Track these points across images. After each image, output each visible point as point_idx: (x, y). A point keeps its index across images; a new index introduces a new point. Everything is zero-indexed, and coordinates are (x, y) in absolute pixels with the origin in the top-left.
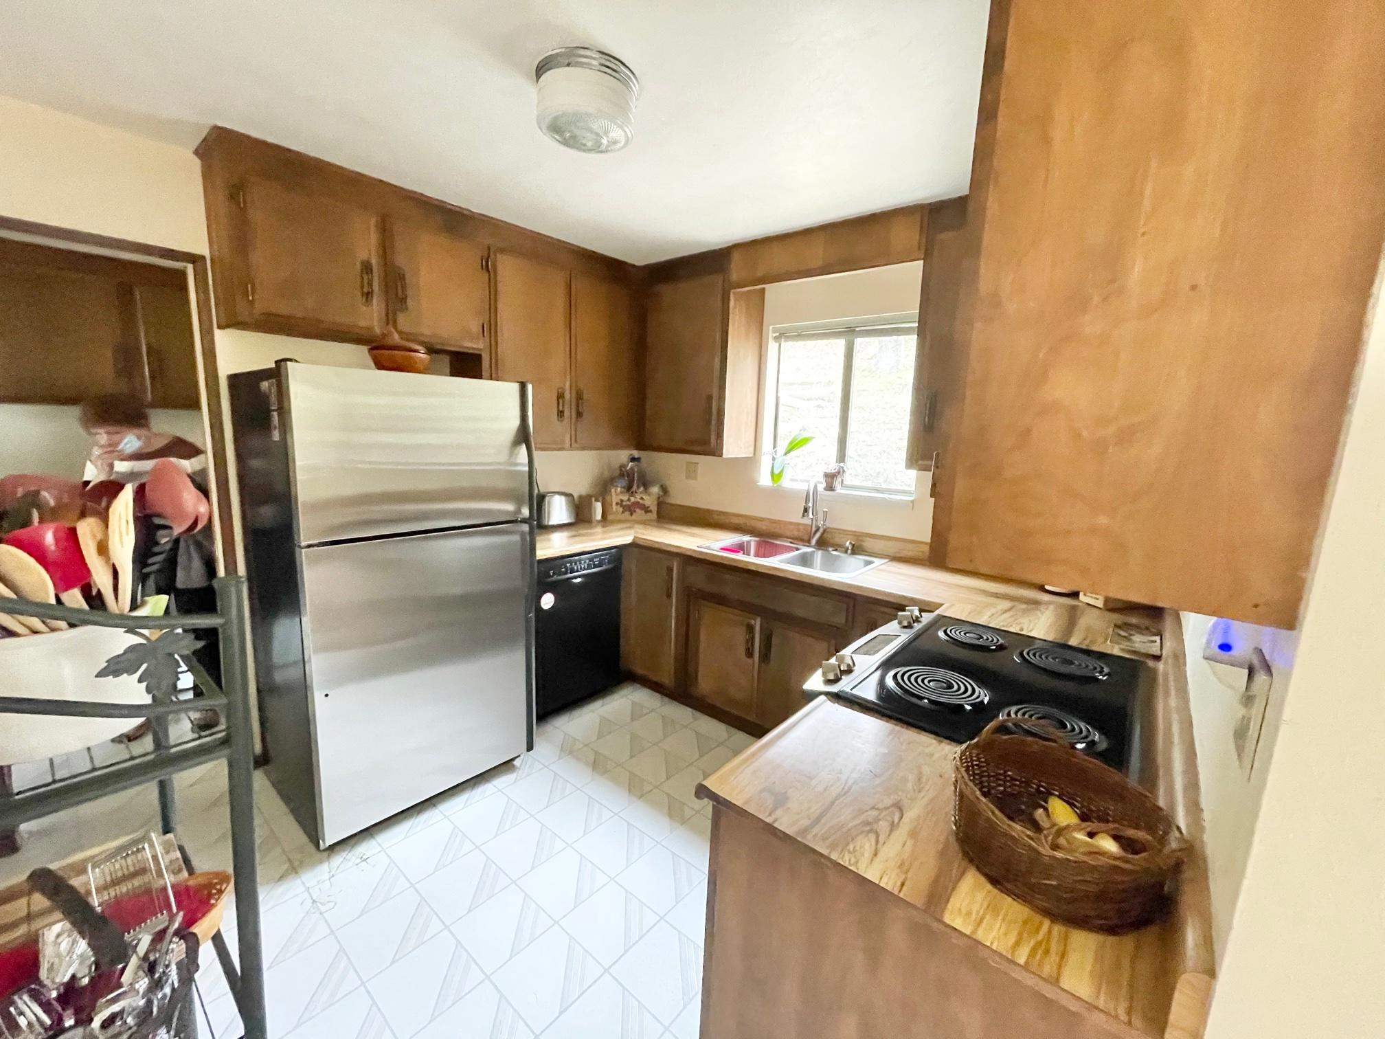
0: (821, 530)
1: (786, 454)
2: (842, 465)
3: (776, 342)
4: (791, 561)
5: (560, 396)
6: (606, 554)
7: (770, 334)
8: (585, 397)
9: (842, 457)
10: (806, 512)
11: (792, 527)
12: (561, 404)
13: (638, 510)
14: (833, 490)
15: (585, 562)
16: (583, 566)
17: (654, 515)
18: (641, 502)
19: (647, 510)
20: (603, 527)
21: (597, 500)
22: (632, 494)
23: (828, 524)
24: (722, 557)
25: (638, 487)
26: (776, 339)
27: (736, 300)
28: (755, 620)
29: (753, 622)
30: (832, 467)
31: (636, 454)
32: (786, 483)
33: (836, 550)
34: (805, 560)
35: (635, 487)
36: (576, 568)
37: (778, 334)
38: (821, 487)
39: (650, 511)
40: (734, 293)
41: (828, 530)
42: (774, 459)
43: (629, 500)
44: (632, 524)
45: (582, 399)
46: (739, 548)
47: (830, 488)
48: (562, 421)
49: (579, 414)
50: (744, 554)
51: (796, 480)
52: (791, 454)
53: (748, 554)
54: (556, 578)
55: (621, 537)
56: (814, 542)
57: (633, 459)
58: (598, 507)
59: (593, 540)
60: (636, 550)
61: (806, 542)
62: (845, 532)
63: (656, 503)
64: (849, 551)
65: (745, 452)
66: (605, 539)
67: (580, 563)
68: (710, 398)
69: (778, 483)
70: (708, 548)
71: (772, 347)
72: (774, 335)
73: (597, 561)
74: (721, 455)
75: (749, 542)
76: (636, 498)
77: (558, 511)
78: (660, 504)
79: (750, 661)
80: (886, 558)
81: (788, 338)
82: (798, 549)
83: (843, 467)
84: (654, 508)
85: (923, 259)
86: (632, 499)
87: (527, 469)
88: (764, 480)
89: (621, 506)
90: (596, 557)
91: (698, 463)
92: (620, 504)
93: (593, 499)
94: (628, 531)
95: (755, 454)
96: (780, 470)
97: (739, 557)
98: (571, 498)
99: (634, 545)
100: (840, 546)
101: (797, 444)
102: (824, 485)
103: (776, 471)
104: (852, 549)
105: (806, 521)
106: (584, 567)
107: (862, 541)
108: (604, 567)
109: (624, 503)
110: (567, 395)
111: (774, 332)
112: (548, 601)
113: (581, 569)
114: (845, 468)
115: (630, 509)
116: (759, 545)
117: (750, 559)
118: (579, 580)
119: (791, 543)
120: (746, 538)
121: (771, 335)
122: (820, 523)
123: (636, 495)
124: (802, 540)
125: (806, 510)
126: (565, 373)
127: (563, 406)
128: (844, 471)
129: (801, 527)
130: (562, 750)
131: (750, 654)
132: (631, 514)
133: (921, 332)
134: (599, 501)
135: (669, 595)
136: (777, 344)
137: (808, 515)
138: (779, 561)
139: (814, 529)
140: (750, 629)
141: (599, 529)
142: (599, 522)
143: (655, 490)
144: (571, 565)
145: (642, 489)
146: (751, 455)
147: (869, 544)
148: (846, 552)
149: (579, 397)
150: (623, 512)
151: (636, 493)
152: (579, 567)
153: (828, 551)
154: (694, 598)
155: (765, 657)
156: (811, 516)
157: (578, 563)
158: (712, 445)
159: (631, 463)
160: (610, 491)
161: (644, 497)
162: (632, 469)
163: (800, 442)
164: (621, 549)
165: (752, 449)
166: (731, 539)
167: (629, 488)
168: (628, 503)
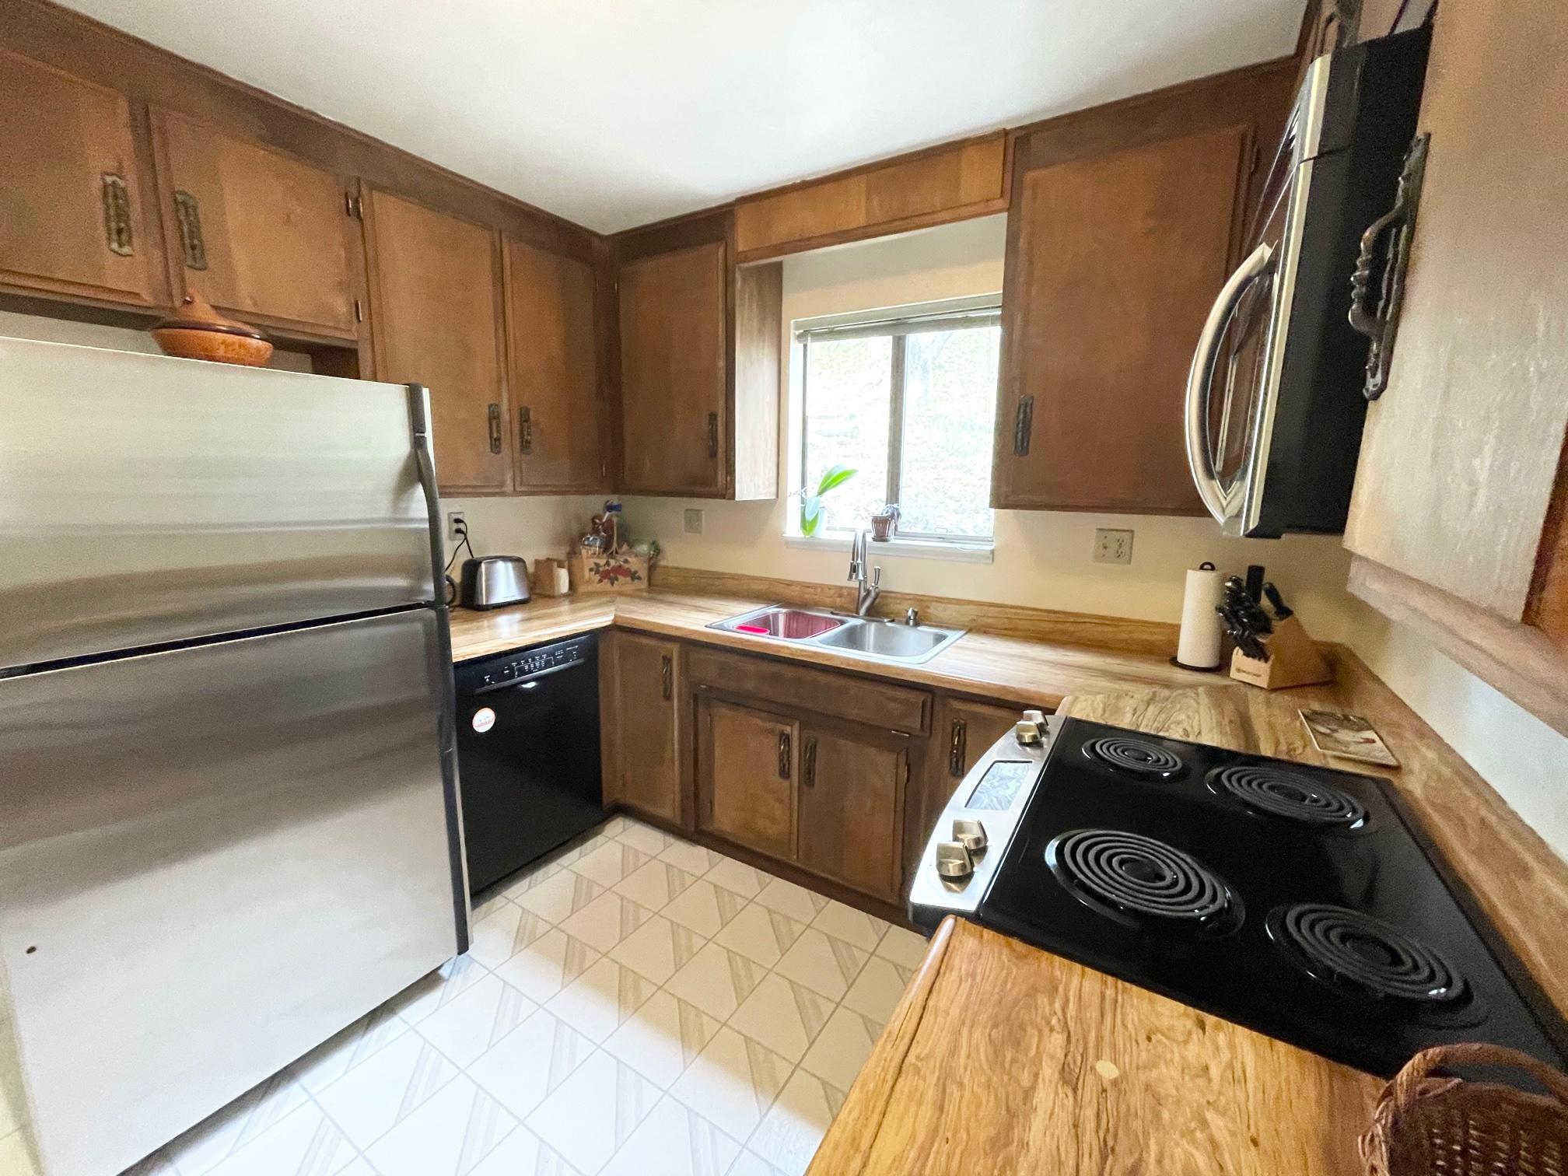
0: (873, 594)
1: (821, 493)
2: (895, 506)
3: (800, 342)
4: (836, 642)
5: (494, 416)
6: (573, 645)
7: (792, 331)
8: (532, 417)
9: (893, 494)
10: (854, 572)
11: (832, 592)
12: (495, 430)
13: (620, 578)
14: (885, 541)
15: (541, 658)
16: (537, 664)
17: (644, 584)
18: (626, 566)
19: (634, 576)
20: (572, 602)
21: (561, 566)
22: (612, 556)
23: (882, 587)
24: (741, 641)
25: (620, 546)
26: (800, 337)
27: (744, 281)
28: (792, 726)
29: (788, 730)
30: (881, 509)
31: (615, 500)
32: (822, 533)
33: (893, 621)
34: (853, 638)
35: (615, 545)
36: (526, 667)
37: (802, 331)
38: (869, 537)
39: (639, 578)
40: (740, 269)
41: (881, 594)
42: (803, 501)
43: (608, 563)
44: (612, 598)
45: (527, 420)
46: (764, 625)
47: (881, 537)
48: (499, 452)
49: (525, 445)
50: (770, 634)
51: (835, 529)
52: (826, 494)
53: (775, 633)
54: (495, 685)
55: (596, 618)
56: (862, 611)
57: (610, 508)
58: (563, 576)
59: (556, 624)
60: (618, 634)
61: (852, 612)
62: (905, 597)
63: (645, 565)
64: (911, 622)
65: (765, 493)
66: (573, 621)
67: (534, 660)
68: (713, 417)
69: (811, 534)
70: (721, 628)
71: (795, 349)
72: (797, 333)
73: (559, 656)
74: (733, 497)
75: (776, 616)
76: (617, 560)
77: (503, 584)
78: (652, 568)
79: (786, 783)
80: (960, 629)
81: (818, 336)
82: (842, 623)
83: (897, 509)
84: (643, 573)
85: (1008, 210)
86: (613, 562)
87: (427, 526)
88: (792, 529)
89: (597, 572)
90: (558, 649)
91: (701, 511)
92: (596, 569)
93: (555, 564)
94: (605, 609)
95: (777, 496)
96: (813, 517)
97: (764, 639)
98: (522, 564)
99: (615, 628)
100: (898, 614)
101: (833, 481)
102: (872, 535)
103: (809, 518)
104: (915, 619)
105: (854, 584)
106: (540, 666)
107: (927, 607)
108: (571, 663)
109: (601, 569)
110: (506, 417)
111: (797, 328)
112: (484, 720)
113: (535, 667)
114: (901, 511)
115: (609, 575)
116: (789, 617)
117: (779, 642)
118: (531, 685)
119: (832, 613)
120: (771, 610)
121: (794, 332)
122: (870, 585)
123: (618, 556)
124: (848, 610)
125: (854, 569)
126: (499, 381)
127: (498, 431)
128: (899, 514)
129: (845, 592)
130: (517, 940)
131: (785, 773)
132: (612, 584)
133: (1006, 321)
134: (563, 567)
135: (668, 697)
136: (802, 345)
137: (857, 576)
138: (821, 642)
139: (863, 594)
140: (786, 739)
141: (565, 607)
142: (565, 596)
143: (643, 548)
144: (519, 664)
145: (625, 547)
146: (774, 497)
147: (934, 610)
148: (907, 623)
149: (524, 417)
150: (600, 581)
151: (617, 553)
152: (532, 666)
153: (883, 622)
154: (701, 698)
155: (808, 776)
156: (861, 577)
157: (530, 660)
158: (720, 484)
159: (608, 514)
160: (580, 553)
161: (629, 559)
162: (609, 520)
163: (838, 477)
164: (594, 634)
165: (773, 489)
166: (750, 611)
167: (606, 547)
168: (607, 568)
